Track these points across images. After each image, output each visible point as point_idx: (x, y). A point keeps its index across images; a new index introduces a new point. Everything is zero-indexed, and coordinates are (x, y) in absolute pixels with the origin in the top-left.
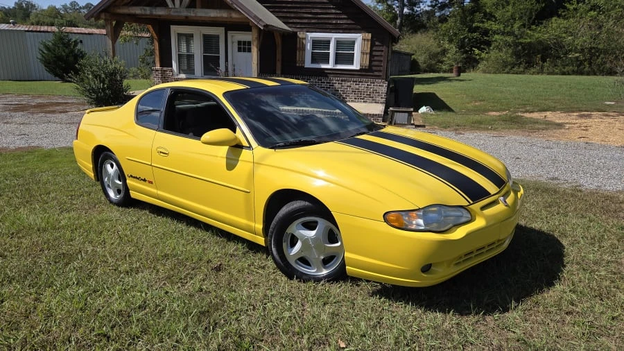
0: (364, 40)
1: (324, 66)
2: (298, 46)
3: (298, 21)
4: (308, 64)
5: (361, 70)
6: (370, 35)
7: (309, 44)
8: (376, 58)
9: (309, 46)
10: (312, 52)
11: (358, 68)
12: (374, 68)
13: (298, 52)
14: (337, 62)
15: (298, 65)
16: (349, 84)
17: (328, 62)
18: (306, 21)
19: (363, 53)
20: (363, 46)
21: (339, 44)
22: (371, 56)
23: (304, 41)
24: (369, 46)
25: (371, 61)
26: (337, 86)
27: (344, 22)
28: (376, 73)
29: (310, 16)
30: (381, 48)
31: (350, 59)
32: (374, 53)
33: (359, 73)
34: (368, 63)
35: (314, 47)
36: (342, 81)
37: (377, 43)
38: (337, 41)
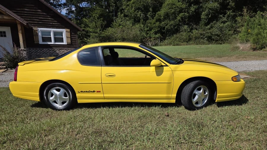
0: (67, 32)
1: (49, 43)
2: (34, 34)
3: (32, 22)
4: (41, 42)
5: (67, 45)
6: (69, 30)
7: (40, 33)
8: (73, 40)
9: (40, 34)
10: (42, 37)
11: (66, 44)
12: (73, 44)
13: (34, 37)
14: (55, 41)
15: (35, 43)
16: (63, 51)
17: (51, 41)
18: (36, 22)
19: (67, 37)
20: (67, 35)
21: (55, 33)
22: (71, 39)
23: (37, 32)
24: (70, 35)
25: (71, 41)
26: (57, 52)
27: (56, 24)
28: (75, 46)
29: (38, 20)
30: (74, 36)
31: (61, 40)
32: (72, 38)
33: (67, 46)
34: (70, 41)
35: (42, 35)
36: (60, 49)
37: (73, 33)
38: (54, 32)
